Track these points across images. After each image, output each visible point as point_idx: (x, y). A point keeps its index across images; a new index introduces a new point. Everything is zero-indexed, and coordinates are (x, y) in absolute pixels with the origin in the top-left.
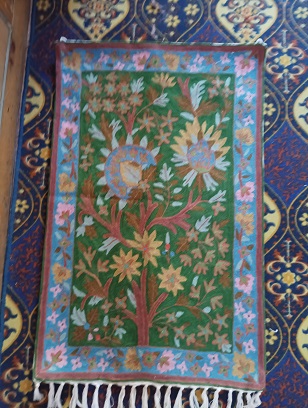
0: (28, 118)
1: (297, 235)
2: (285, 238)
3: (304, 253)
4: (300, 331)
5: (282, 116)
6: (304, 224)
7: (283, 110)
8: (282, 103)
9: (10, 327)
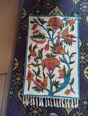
0: (22, 18)
1: (85, 48)
2: (82, 48)
3: (87, 52)
4: (85, 70)
5: (83, 20)
6: (87, 45)
7: (84, 18)
8: (84, 17)
9: (16, 65)
